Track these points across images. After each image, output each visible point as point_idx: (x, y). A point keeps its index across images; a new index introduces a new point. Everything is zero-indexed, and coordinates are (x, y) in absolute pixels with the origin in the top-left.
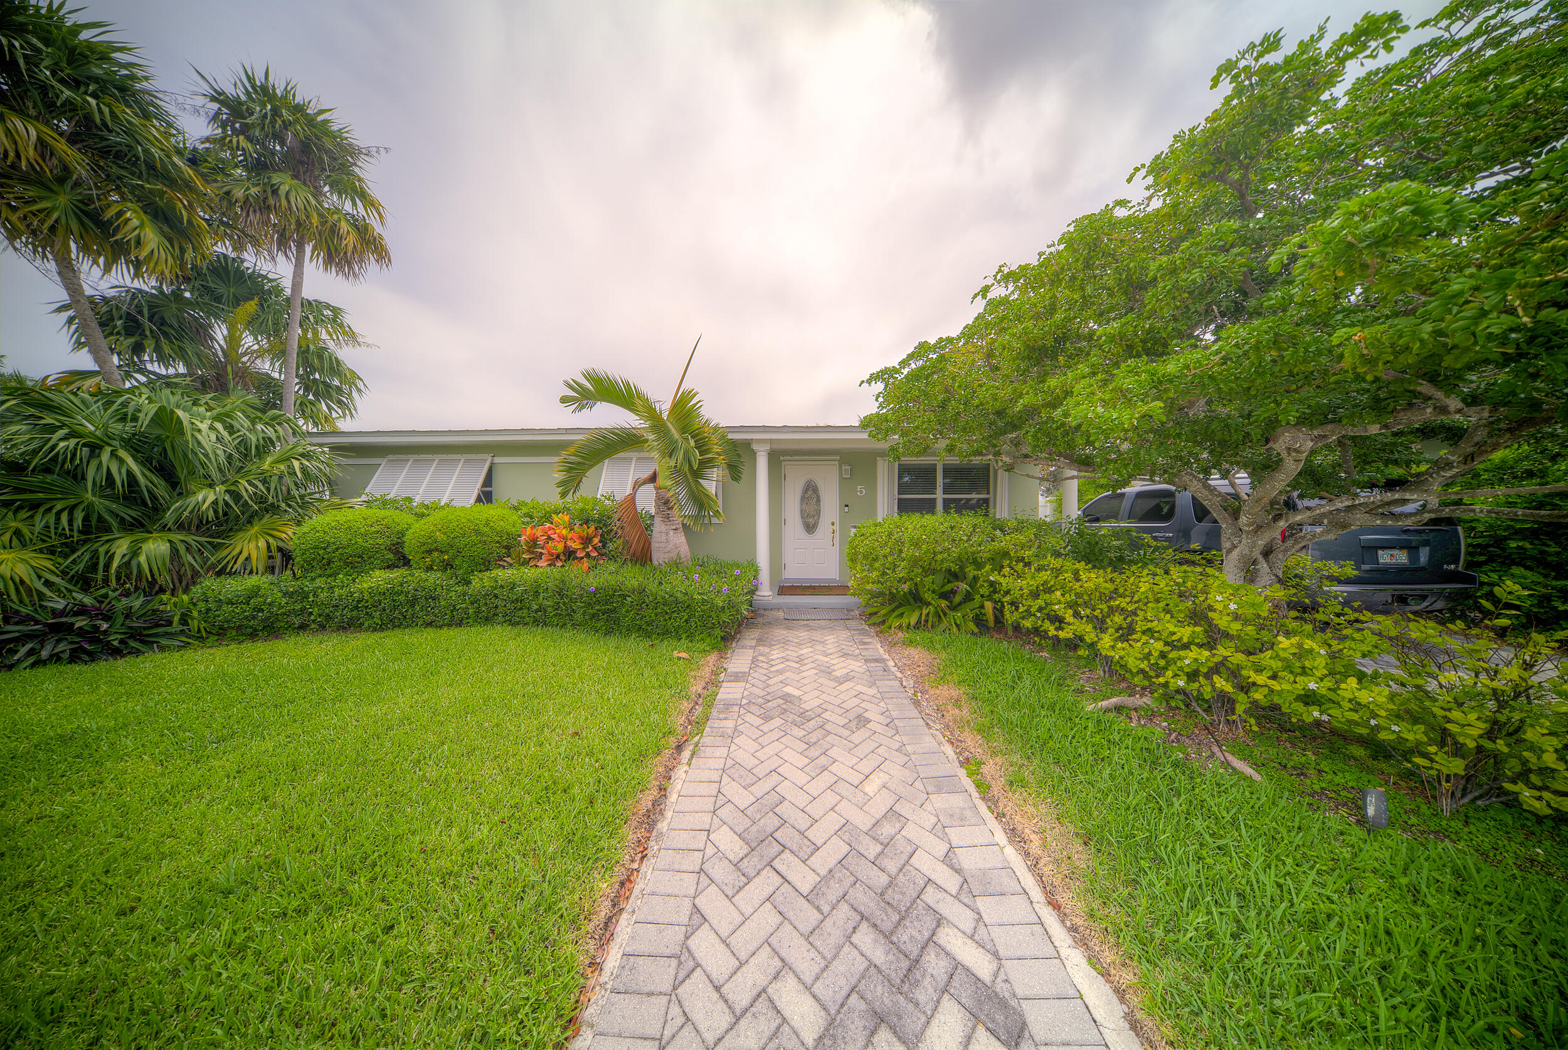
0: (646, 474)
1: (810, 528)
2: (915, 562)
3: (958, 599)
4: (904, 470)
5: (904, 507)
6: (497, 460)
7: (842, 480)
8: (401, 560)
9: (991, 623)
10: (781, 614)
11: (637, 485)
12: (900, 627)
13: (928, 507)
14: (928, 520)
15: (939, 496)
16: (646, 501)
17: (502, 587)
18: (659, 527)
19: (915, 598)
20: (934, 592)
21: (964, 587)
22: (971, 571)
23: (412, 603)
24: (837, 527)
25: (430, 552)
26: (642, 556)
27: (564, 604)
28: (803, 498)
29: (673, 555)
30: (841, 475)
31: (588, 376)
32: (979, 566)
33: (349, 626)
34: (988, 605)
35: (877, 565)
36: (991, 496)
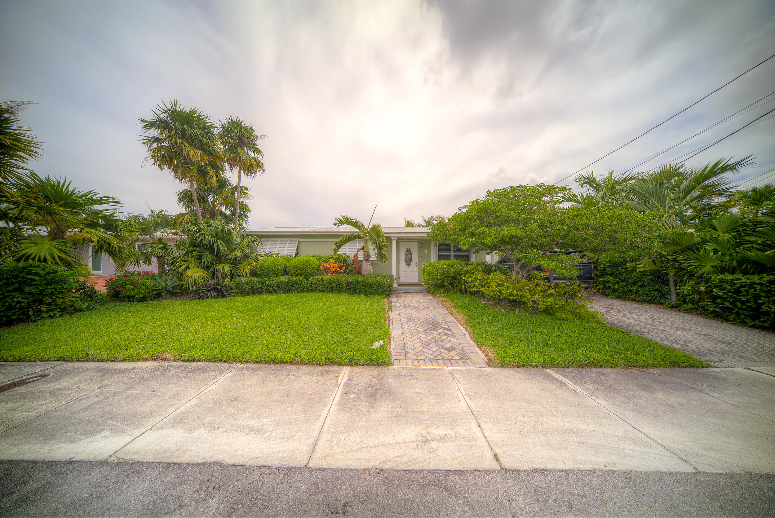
0: (361, 247)
1: (408, 264)
2: (442, 274)
3: (455, 285)
4: (440, 245)
5: (440, 257)
6: (300, 240)
7: (419, 248)
8: (286, 273)
9: (464, 292)
10: (401, 291)
11: (358, 250)
12: (438, 293)
13: (448, 257)
14: (447, 262)
15: (452, 254)
16: (360, 257)
17: (319, 281)
18: (364, 263)
19: (442, 285)
20: (448, 283)
21: (457, 282)
22: (459, 277)
23: (292, 286)
24: (417, 264)
25: (297, 271)
26: (359, 272)
27: (340, 286)
28: (406, 254)
29: (369, 272)
30: (419, 246)
31: (343, 217)
32: (461, 275)
33: (275, 292)
34: (463, 286)
35: (431, 275)
36: (470, 254)
